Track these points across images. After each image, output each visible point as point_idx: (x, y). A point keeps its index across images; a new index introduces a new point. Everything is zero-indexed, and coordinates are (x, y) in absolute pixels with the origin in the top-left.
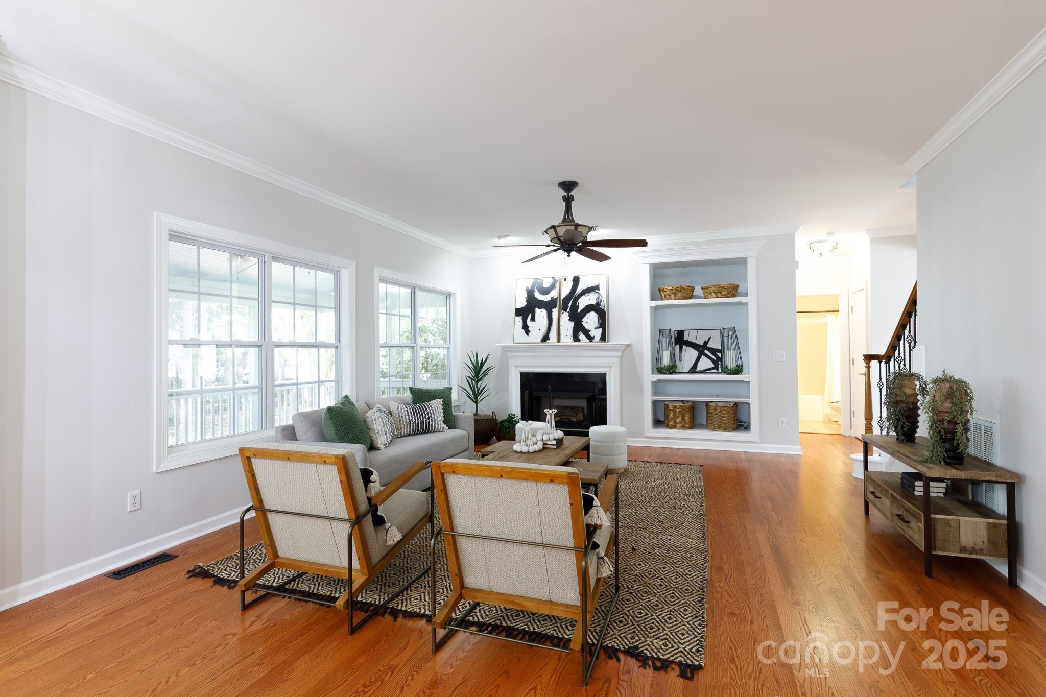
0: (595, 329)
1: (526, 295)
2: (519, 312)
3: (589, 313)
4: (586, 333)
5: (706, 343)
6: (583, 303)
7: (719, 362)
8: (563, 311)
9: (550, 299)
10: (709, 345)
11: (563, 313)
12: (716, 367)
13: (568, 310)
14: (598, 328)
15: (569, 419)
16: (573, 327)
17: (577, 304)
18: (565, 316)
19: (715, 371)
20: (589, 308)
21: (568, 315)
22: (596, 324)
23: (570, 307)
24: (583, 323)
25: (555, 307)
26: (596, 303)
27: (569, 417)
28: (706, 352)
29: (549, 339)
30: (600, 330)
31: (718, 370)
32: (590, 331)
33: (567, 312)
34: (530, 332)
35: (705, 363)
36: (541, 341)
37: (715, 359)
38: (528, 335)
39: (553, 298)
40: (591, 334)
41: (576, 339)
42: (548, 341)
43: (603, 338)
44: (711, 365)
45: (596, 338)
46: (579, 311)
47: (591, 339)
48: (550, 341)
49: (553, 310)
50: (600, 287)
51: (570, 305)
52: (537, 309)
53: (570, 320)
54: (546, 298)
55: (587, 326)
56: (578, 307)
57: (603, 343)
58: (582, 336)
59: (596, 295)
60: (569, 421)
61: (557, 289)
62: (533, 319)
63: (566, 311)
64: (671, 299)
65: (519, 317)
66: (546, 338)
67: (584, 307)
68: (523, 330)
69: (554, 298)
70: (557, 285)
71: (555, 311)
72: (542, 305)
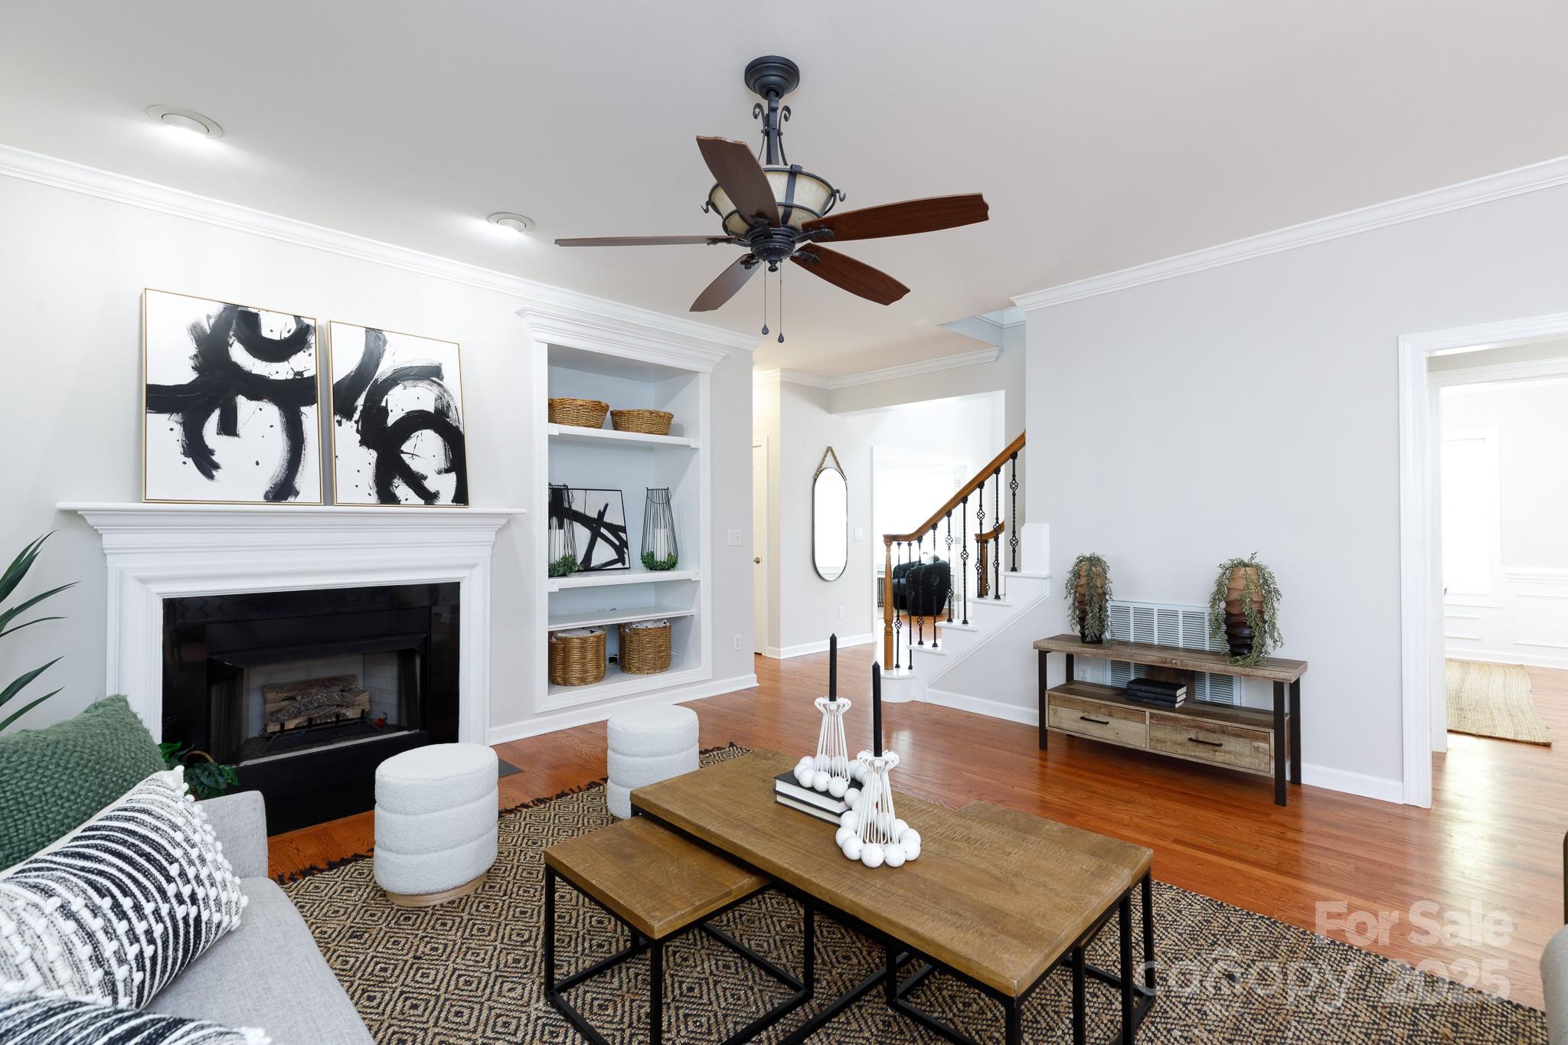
0: (440, 472)
1: (193, 349)
2: (159, 399)
3: (418, 433)
4: (416, 482)
5: (601, 514)
6: (400, 403)
7: (625, 550)
8: (338, 418)
9: (290, 376)
10: (607, 519)
11: (340, 423)
12: (621, 559)
13: (356, 416)
14: (447, 471)
15: (338, 716)
16: (373, 465)
17: (383, 404)
18: (347, 433)
19: (619, 565)
20: (416, 421)
21: (358, 431)
22: (441, 462)
23: (360, 408)
24: (402, 455)
25: (311, 400)
26: (437, 410)
27: (338, 710)
28: (603, 531)
29: (296, 494)
30: (453, 476)
31: (624, 564)
32: (425, 478)
33: (353, 422)
34: (217, 467)
35: (603, 552)
36: (266, 497)
37: (618, 543)
38: (211, 477)
39: (300, 373)
40: (430, 485)
41: (387, 496)
42: (291, 499)
43: (461, 496)
44: (612, 555)
45: (442, 495)
46: (391, 421)
47: (429, 497)
48: (299, 499)
49: (303, 409)
50: (445, 372)
51: (360, 402)
52: (241, 400)
53: (362, 443)
54: (279, 371)
55: (416, 465)
56: (385, 412)
57: (461, 509)
58: (402, 490)
59: (436, 390)
60: (338, 721)
61: (312, 351)
62: (229, 427)
63: (349, 417)
64: (578, 425)
65: (166, 416)
66: (283, 490)
67: (402, 414)
68: (190, 461)
69: (306, 375)
70: (312, 339)
71: (310, 415)
72: (259, 388)
